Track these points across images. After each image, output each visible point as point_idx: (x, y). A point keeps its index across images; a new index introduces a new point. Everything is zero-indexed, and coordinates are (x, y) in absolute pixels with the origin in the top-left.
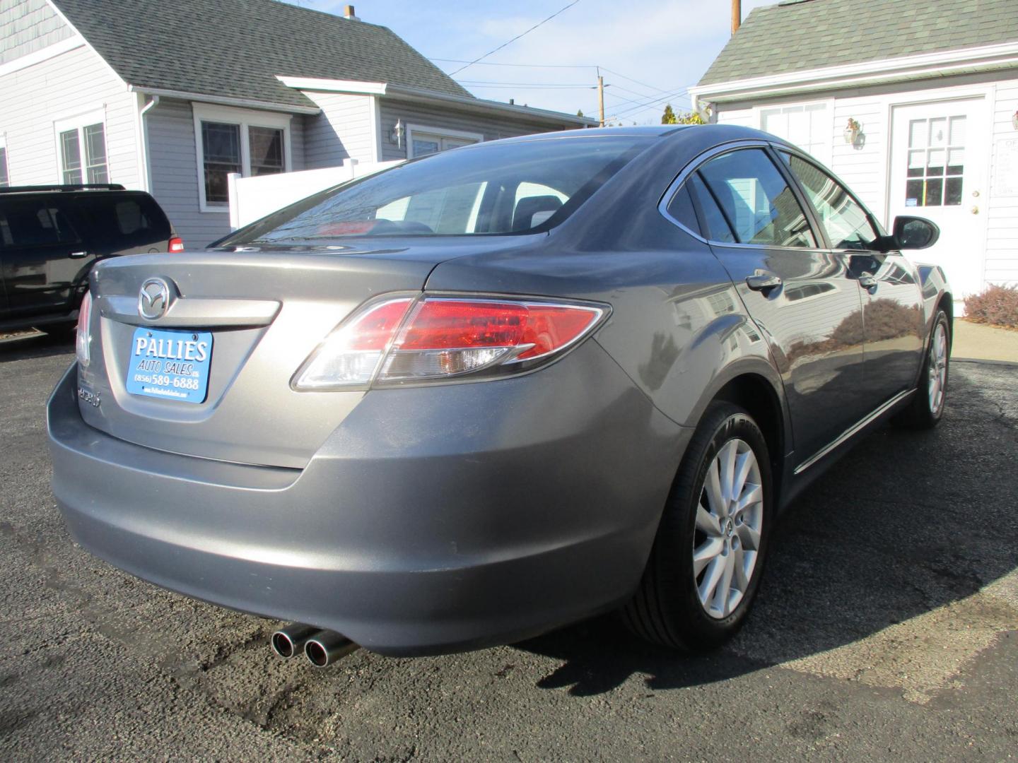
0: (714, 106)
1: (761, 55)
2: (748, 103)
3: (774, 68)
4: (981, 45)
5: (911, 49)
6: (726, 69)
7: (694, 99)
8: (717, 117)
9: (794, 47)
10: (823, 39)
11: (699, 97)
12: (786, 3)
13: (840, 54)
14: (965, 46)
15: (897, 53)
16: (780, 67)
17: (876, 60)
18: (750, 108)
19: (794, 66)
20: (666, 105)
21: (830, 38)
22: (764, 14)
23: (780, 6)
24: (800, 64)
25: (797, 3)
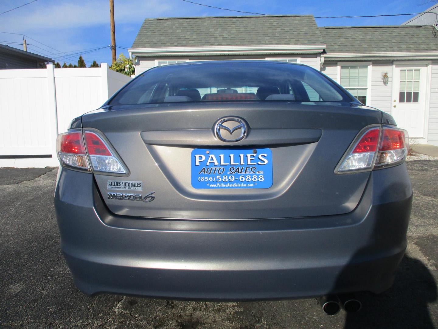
0: (138, 58)
1: (157, 38)
2: (153, 58)
3: (164, 45)
4: (242, 45)
5: (217, 43)
6: (142, 42)
7: (130, 54)
8: (139, 63)
9: (170, 37)
10: (181, 35)
11: (133, 53)
12: (160, 18)
13: (190, 42)
14: (237, 45)
15: (213, 45)
16: (167, 45)
17: (205, 46)
18: (154, 60)
19: (172, 45)
20: (80, 56)
21: (184, 35)
22: (151, 21)
23: (157, 19)
24: (175, 44)
25: (164, 19)
